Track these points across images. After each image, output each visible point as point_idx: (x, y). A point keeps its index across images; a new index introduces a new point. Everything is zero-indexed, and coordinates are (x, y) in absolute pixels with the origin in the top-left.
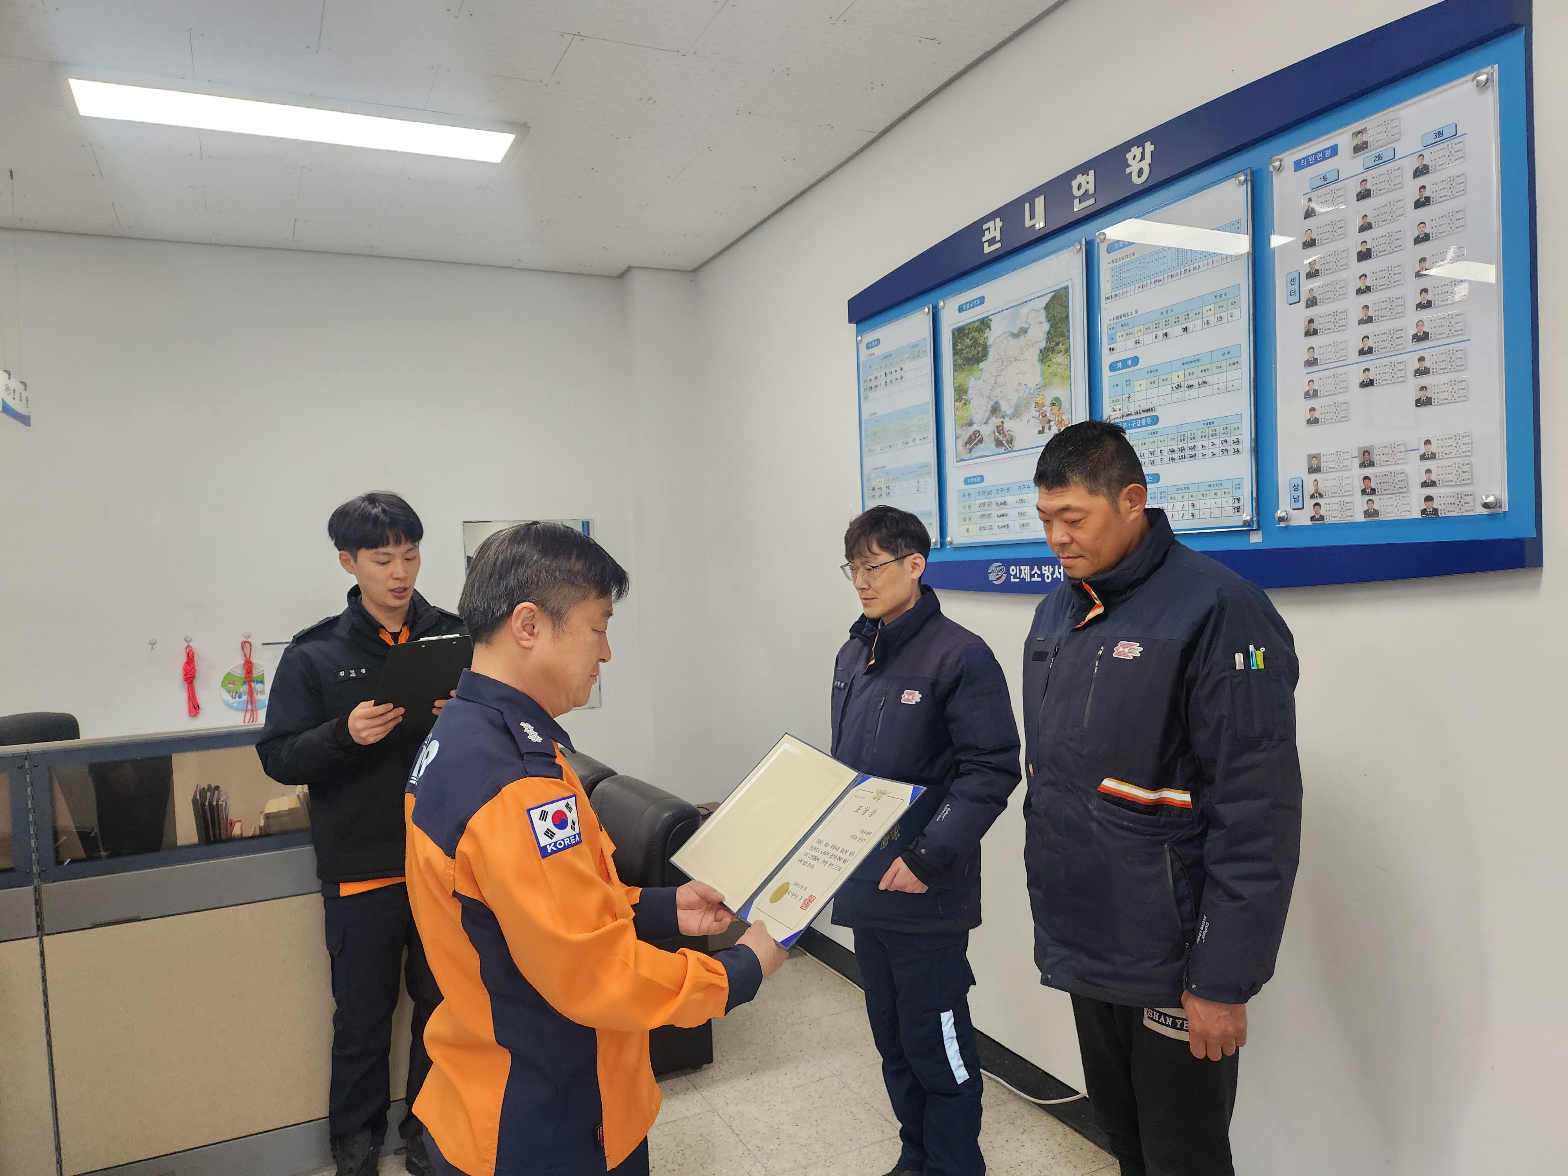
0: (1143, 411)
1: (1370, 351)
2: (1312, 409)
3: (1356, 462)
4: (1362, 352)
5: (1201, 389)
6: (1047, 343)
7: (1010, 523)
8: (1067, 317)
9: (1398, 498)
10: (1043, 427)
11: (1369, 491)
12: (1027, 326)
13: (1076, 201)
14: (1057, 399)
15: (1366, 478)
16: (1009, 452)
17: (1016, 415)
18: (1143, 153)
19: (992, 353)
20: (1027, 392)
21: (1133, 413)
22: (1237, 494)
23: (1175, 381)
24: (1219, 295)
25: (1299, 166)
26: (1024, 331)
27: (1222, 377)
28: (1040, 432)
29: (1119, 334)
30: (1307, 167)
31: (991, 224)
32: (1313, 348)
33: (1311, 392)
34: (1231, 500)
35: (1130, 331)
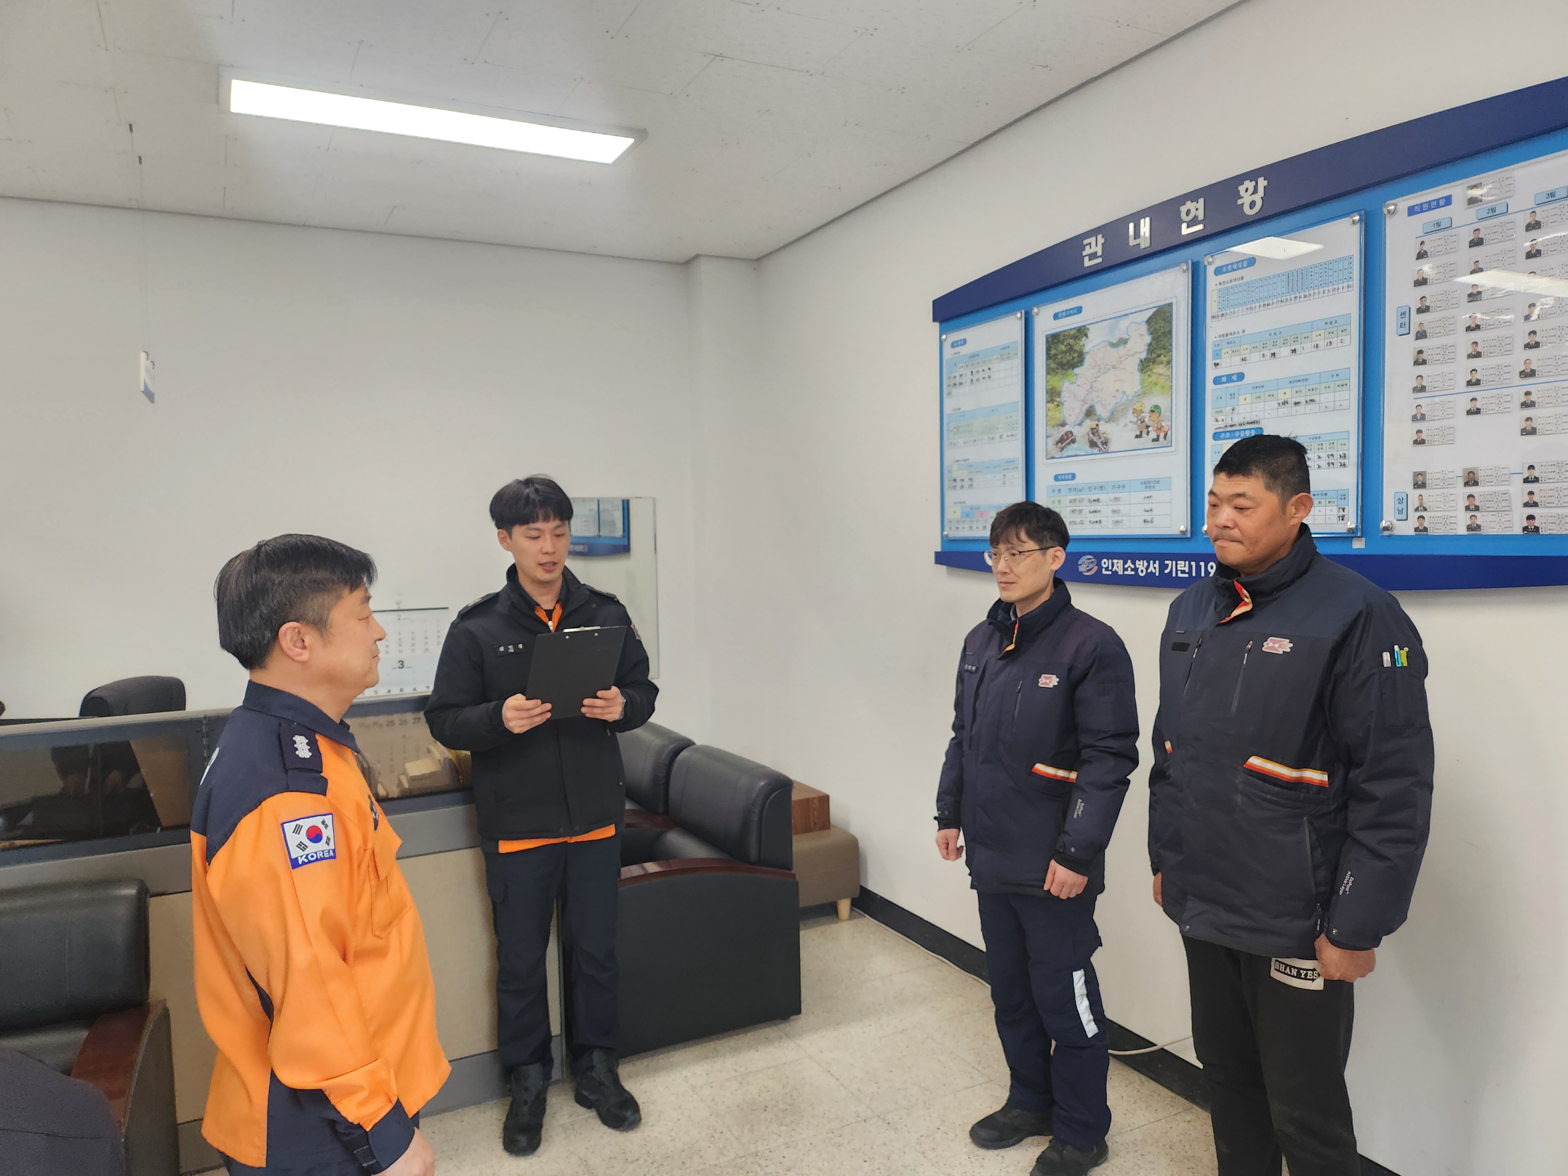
0: (1248, 423)
1: (1478, 382)
2: (1419, 432)
3: (1461, 482)
4: (1469, 383)
5: (1309, 406)
6: (1148, 354)
7: (1103, 519)
8: (1170, 332)
9: (1500, 515)
10: (1141, 432)
11: (1472, 508)
12: (1127, 337)
13: (1184, 225)
14: (1157, 407)
15: (1471, 496)
16: (1104, 453)
17: (1112, 418)
18: (1256, 188)
19: (1088, 360)
20: (1125, 398)
21: (1237, 424)
22: (1342, 503)
23: (1282, 398)
24: (1329, 322)
25: (1412, 211)
26: (1124, 342)
27: (1331, 396)
28: (1137, 437)
29: (1223, 351)
30: (1420, 213)
31: (1092, 240)
32: (1422, 377)
33: (1419, 417)
34: (1335, 509)
35: (1237, 349)
